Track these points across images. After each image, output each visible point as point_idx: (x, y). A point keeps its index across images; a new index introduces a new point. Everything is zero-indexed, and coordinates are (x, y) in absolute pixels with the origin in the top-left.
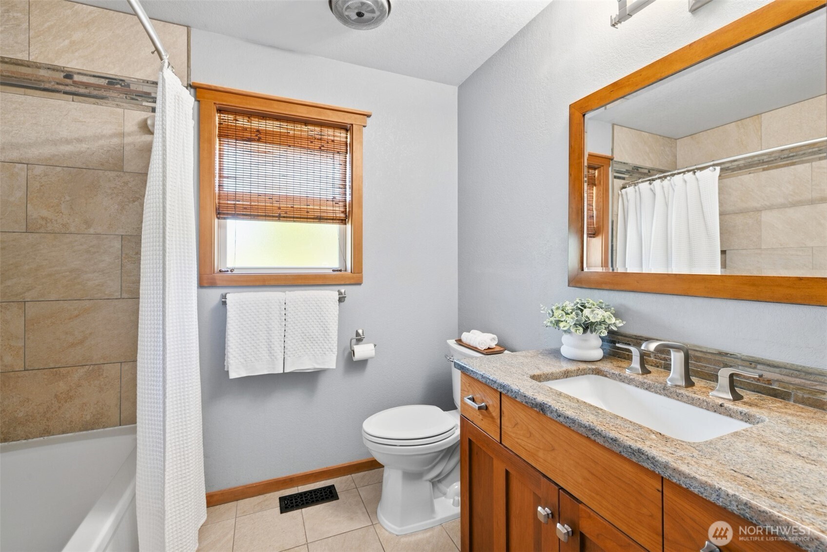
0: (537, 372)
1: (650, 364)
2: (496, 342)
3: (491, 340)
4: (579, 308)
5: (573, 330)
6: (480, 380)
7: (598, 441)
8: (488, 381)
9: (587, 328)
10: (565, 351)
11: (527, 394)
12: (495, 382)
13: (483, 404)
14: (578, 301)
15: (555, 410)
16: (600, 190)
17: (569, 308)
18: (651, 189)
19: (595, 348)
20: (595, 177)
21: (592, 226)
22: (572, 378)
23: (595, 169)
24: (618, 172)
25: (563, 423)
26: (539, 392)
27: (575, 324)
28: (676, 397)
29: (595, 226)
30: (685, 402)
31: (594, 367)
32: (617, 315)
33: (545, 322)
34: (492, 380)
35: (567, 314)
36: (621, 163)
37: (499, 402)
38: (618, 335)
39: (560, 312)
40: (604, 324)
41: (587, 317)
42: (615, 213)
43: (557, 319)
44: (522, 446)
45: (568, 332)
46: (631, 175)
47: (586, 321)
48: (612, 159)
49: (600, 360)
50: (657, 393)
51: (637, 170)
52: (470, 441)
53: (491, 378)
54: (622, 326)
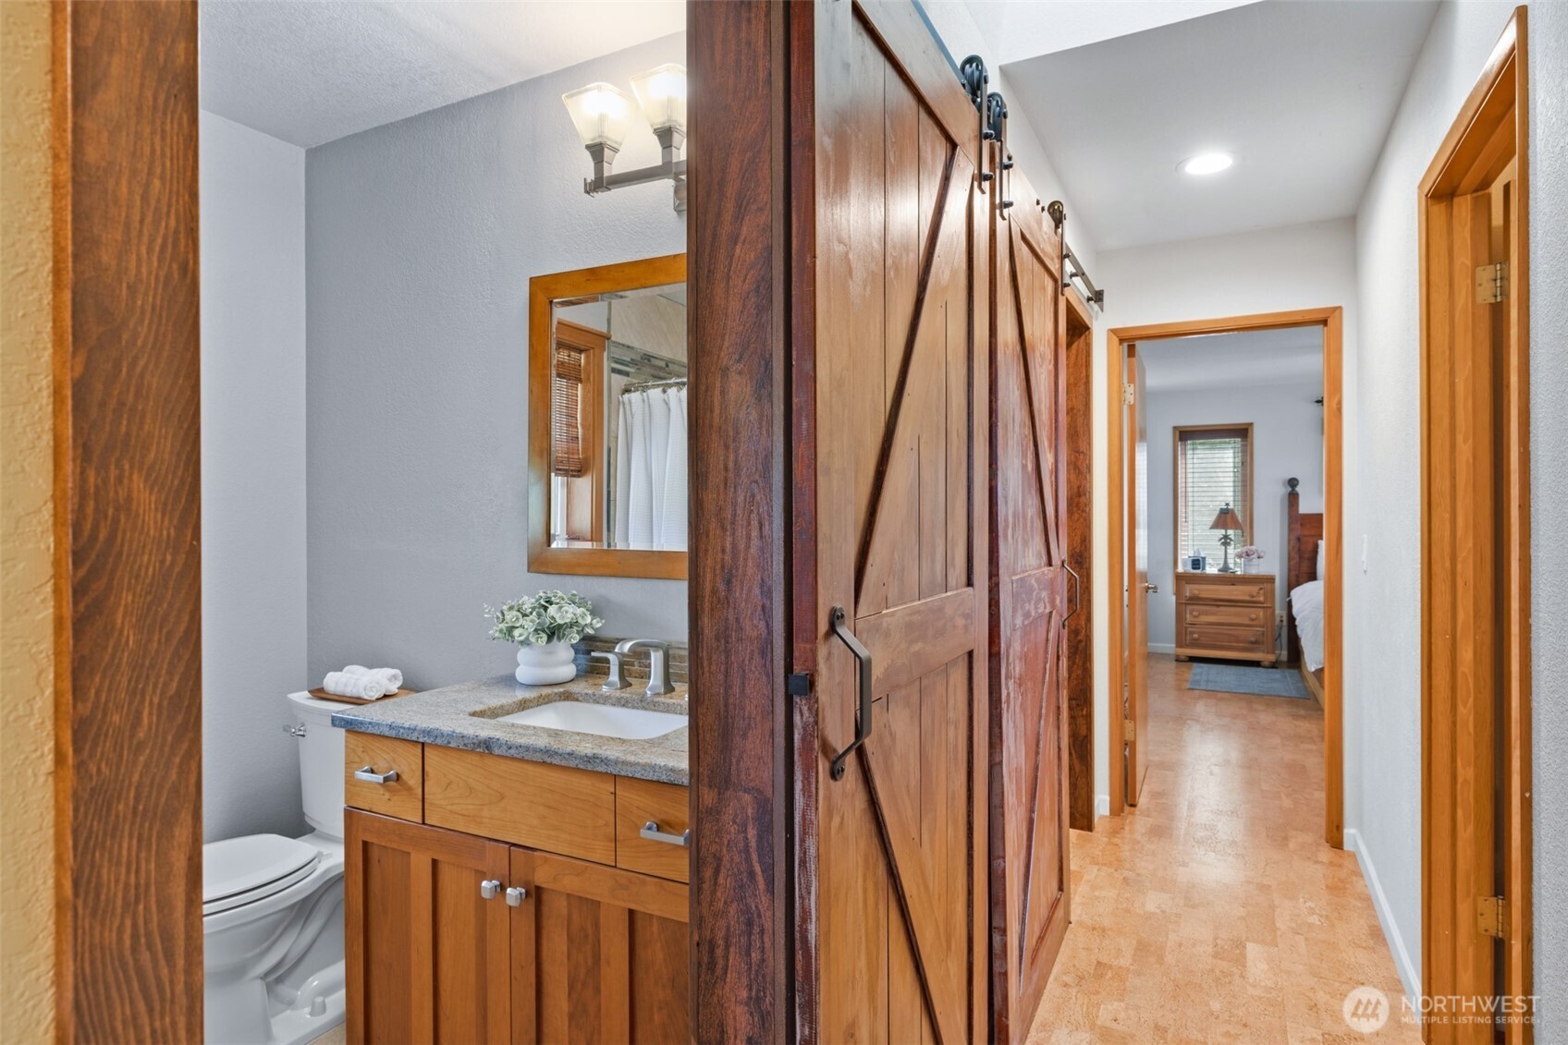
0: (479, 708)
1: (634, 675)
2: (399, 683)
3: (390, 680)
4: (543, 606)
5: (532, 639)
6: (387, 734)
7: (555, 762)
8: (402, 731)
9: (553, 633)
10: (523, 674)
11: (465, 732)
12: (415, 730)
13: (392, 772)
14: (541, 594)
15: (504, 742)
16: (589, 392)
17: (527, 607)
18: (664, 400)
19: (564, 663)
20: (580, 366)
21: (576, 457)
22: (530, 710)
23: (580, 351)
24: (617, 361)
25: (515, 755)
26: (482, 728)
27: (536, 630)
28: (653, 708)
29: (581, 456)
30: (661, 711)
31: (562, 690)
32: (594, 613)
33: (491, 632)
34: (409, 729)
35: (525, 615)
36: (623, 345)
37: (421, 760)
38: (597, 641)
39: (515, 613)
40: (577, 626)
41: (553, 618)
42: (613, 435)
43: (510, 625)
44: (458, 814)
45: (526, 643)
46: (638, 369)
47: (551, 624)
48: (608, 339)
49: (572, 680)
50: (634, 707)
51: (649, 360)
52: (365, 844)
53: (407, 725)
54: (600, 627)
